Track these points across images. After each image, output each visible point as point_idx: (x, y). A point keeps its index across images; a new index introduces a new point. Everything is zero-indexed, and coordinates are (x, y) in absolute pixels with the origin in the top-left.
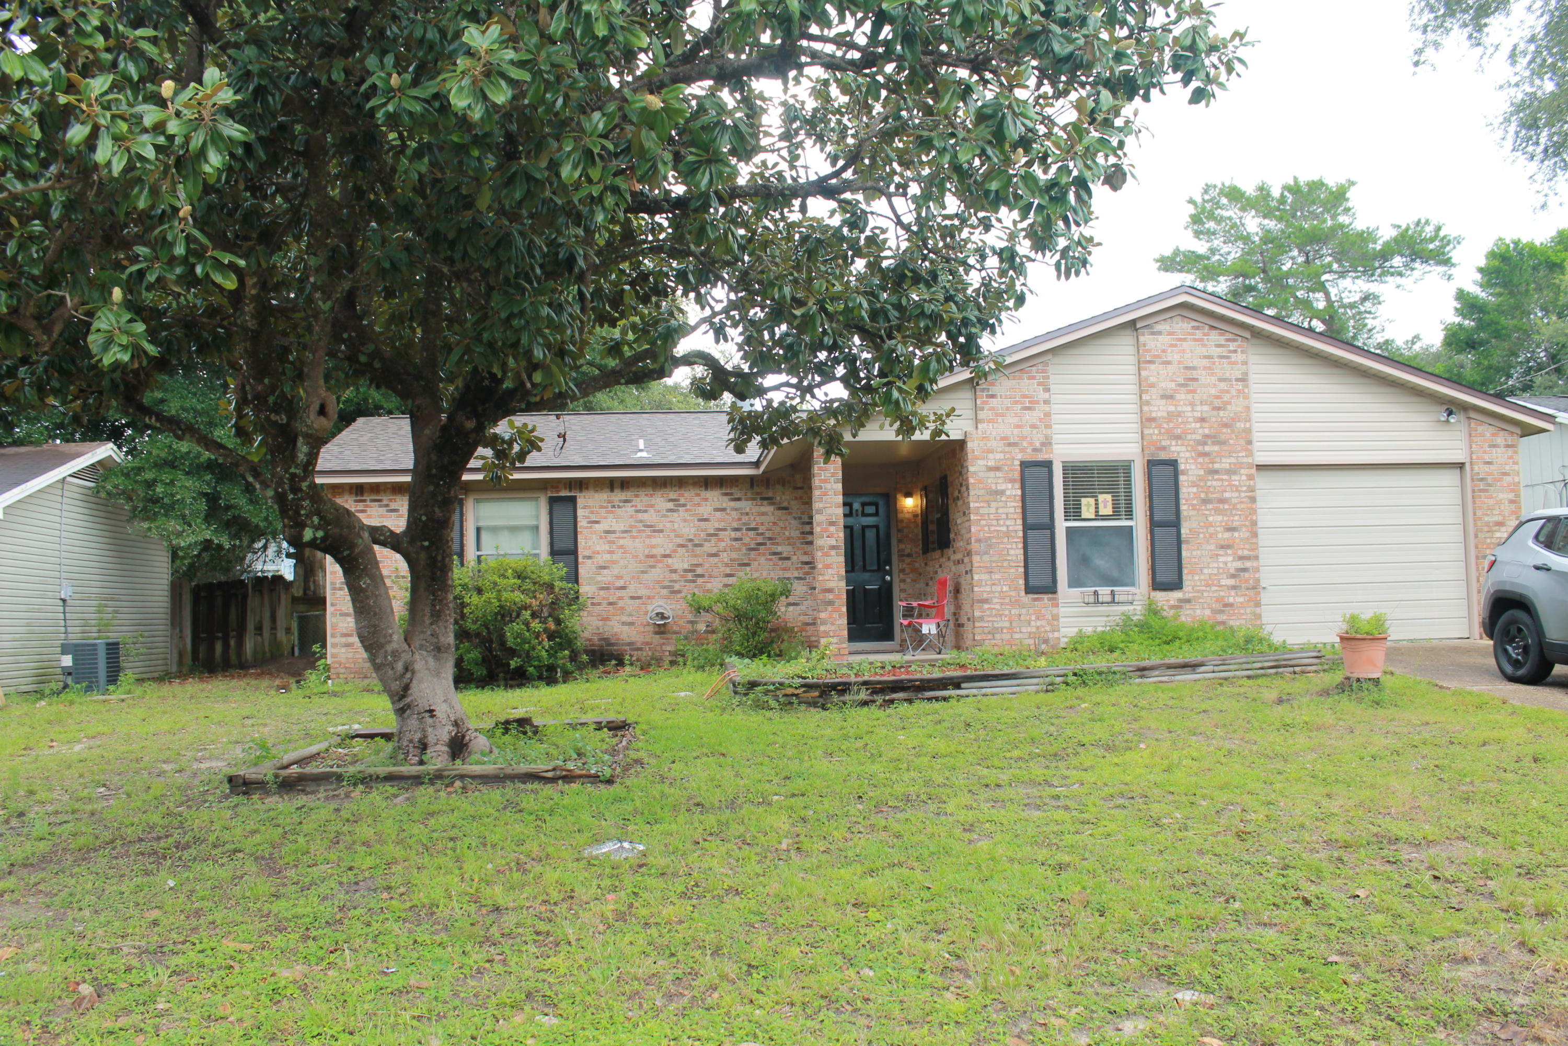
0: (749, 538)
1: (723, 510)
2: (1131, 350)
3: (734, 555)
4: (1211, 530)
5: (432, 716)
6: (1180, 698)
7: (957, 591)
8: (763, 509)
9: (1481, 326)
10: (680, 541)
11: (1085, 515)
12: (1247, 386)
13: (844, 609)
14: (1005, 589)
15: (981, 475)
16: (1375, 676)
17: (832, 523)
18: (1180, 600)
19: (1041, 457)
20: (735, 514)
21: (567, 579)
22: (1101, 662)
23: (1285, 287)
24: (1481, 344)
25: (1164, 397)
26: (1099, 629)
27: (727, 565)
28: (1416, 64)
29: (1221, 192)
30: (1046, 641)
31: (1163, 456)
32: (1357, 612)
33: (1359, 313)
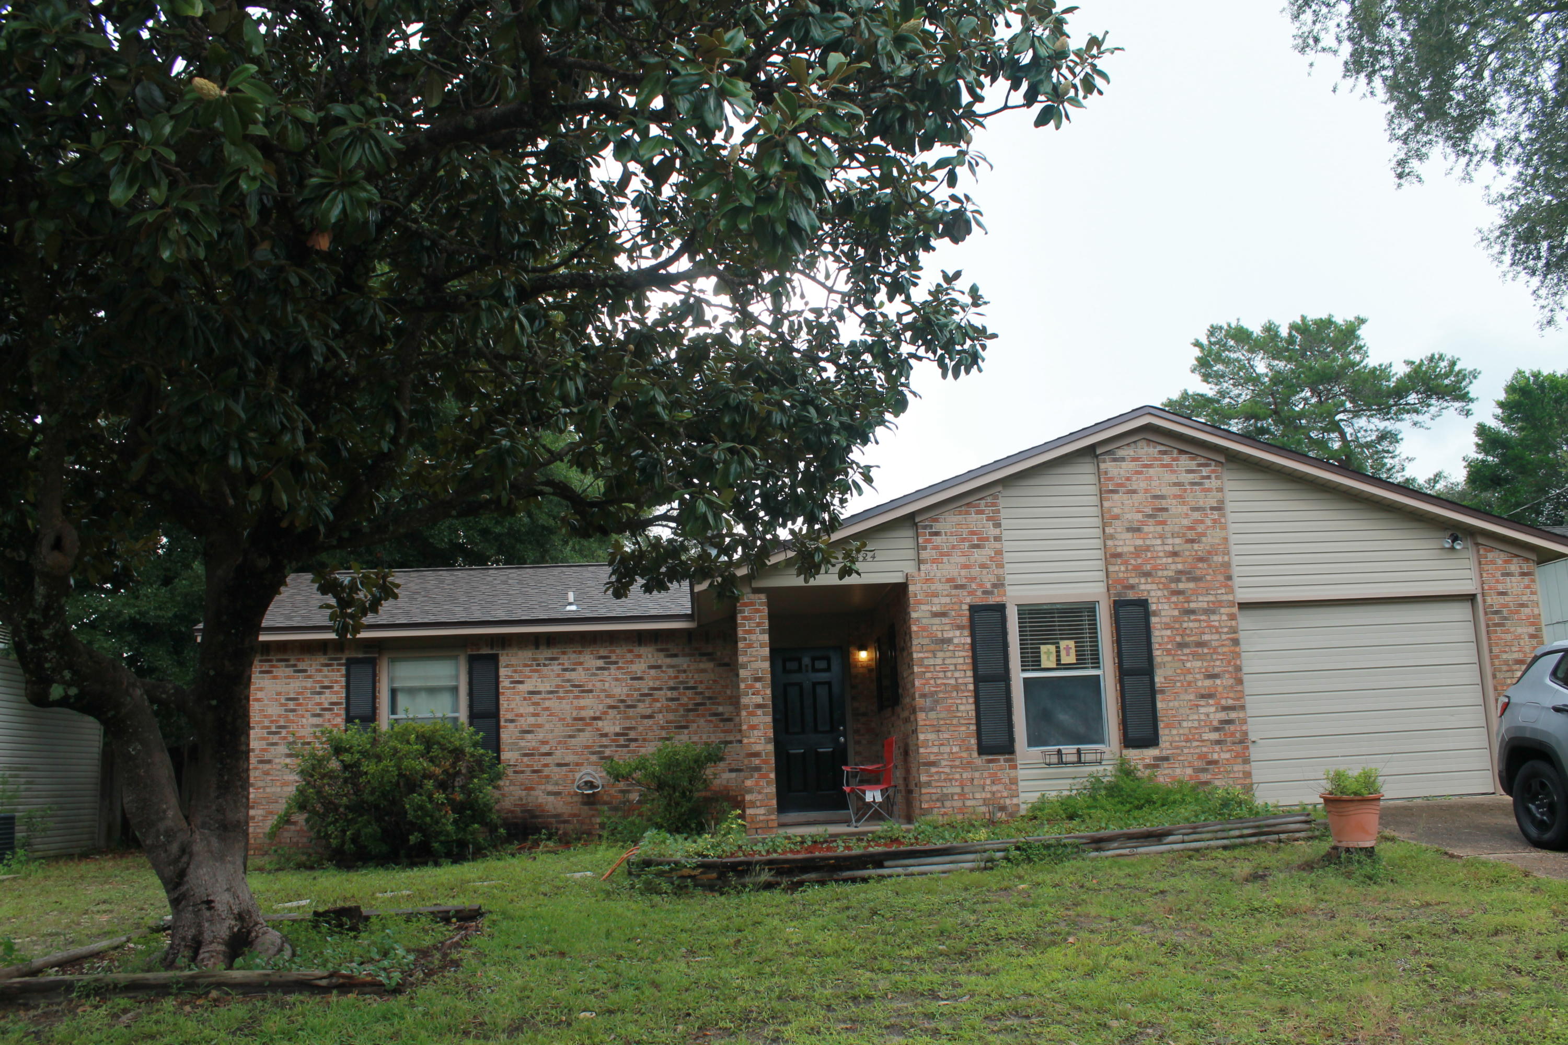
0: (686, 698)
1: (659, 667)
2: (1092, 479)
3: (671, 717)
4: (1189, 677)
5: (210, 908)
6: (1136, 876)
7: (906, 753)
8: (702, 666)
9: (1505, 461)
10: (610, 701)
11: (1045, 663)
12: (1224, 516)
13: (773, 776)
14: (955, 749)
15: (924, 621)
16: (1368, 844)
17: (758, 679)
18: (1156, 759)
19: (992, 600)
20: (671, 672)
21: (485, 744)
22: (1049, 833)
23: (1298, 428)
24: (1506, 480)
25: (1129, 530)
26: (1066, 793)
27: (662, 728)
28: (1400, 176)
29: (1228, 335)
30: (1003, 808)
31: (1131, 595)
32: (1342, 768)
33: (1377, 452)
